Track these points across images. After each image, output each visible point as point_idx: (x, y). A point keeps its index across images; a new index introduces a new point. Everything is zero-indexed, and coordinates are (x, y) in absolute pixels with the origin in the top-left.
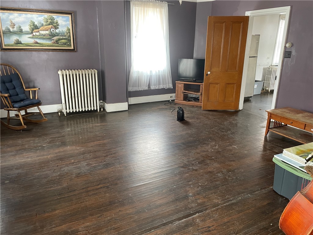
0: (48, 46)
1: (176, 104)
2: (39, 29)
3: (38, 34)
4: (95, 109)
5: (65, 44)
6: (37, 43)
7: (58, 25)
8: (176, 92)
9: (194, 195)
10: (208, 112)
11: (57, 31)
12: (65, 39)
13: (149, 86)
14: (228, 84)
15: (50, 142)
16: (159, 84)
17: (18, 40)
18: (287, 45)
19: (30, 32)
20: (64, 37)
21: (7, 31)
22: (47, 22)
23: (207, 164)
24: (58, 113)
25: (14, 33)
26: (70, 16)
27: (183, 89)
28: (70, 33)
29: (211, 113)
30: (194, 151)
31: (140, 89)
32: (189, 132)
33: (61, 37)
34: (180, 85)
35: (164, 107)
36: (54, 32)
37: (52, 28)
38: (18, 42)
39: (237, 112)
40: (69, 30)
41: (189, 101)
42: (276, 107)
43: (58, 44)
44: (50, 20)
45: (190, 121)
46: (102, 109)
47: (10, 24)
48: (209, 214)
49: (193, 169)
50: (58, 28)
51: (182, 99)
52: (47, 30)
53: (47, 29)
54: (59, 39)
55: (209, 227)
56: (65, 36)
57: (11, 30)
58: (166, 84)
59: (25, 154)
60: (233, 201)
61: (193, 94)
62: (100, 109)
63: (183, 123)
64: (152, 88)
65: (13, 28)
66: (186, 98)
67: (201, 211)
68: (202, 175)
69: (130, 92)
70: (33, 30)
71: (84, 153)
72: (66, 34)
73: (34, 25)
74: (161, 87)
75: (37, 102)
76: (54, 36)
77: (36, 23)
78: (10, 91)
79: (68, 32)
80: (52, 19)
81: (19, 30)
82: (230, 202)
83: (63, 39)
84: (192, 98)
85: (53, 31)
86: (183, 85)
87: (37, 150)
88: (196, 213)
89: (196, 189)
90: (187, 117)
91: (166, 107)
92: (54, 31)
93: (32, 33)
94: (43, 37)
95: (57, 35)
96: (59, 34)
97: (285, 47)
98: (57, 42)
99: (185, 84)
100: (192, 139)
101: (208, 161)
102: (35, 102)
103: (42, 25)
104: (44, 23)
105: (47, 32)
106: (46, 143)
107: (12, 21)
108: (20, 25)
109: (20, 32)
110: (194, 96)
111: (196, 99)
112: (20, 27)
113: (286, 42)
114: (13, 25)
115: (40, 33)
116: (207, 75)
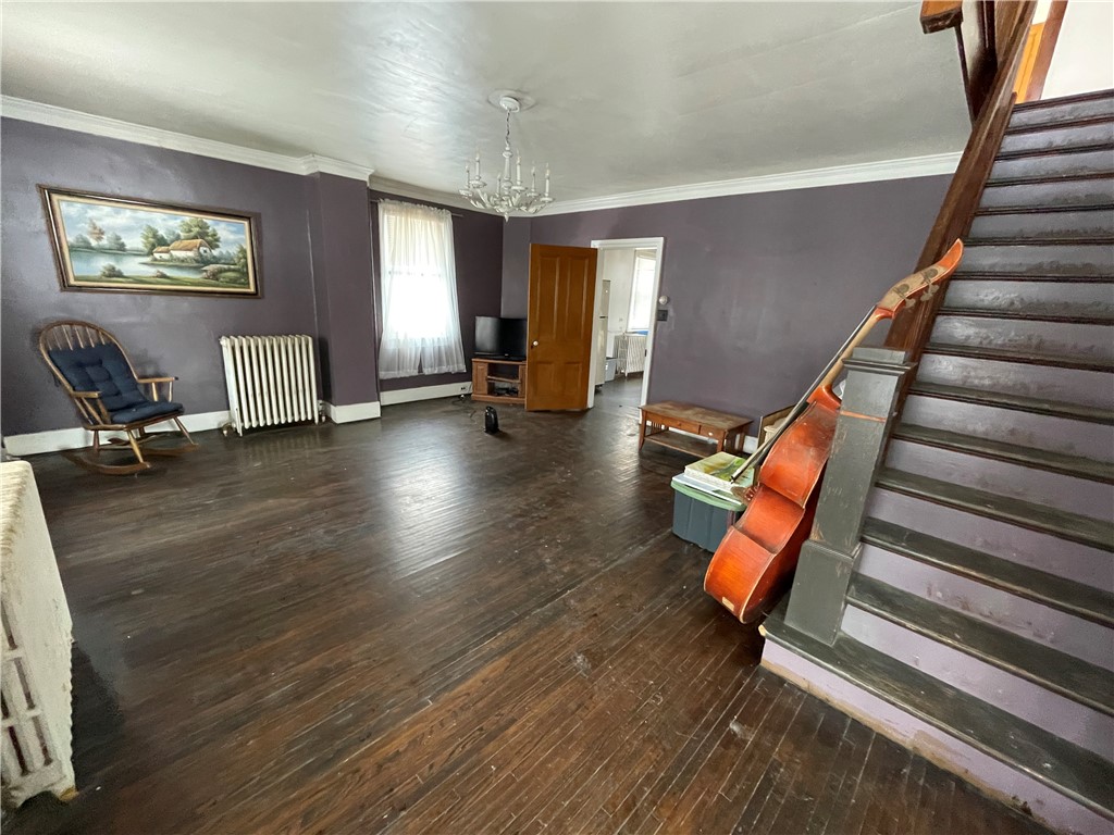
0: (193, 284)
1: (474, 402)
2: (169, 245)
3: (165, 256)
4: (310, 418)
5: (233, 281)
6: (164, 276)
7: (217, 240)
8: (474, 378)
9: (554, 561)
10: (537, 414)
11: (215, 252)
12: (234, 270)
13: (420, 369)
14: (569, 363)
15: (220, 495)
16: (440, 364)
17: (114, 268)
18: (661, 300)
19: (146, 250)
20: (232, 267)
21: (82, 244)
22: (190, 231)
23: (561, 506)
24: (220, 430)
25: (102, 251)
26: (246, 223)
27: (486, 374)
28: (246, 258)
29: (541, 415)
30: (532, 486)
31: (402, 374)
32: (514, 452)
33: (226, 266)
34: (480, 367)
35: (451, 408)
36: (208, 255)
37: (201, 245)
38: (113, 274)
39: (584, 411)
40: (243, 251)
41: (499, 395)
42: (648, 402)
43: (217, 280)
44: (197, 229)
45: (509, 431)
46: (324, 418)
47: (90, 229)
48: (587, 588)
49: (539, 516)
50: (217, 246)
51: (486, 391)
52: (190, 250)
53: (190, 247)
54: (221, 271)
55: (594, 609)
56: (235, 264)
57: (94, 243)
58: (453, 364)
59: (163, 526)
60: (618, 562)
61: (504, 383)
62: (320, 417)
63: (497, 437)
64: (427, 371)
65: (99, 239)
66: (492, 390)
67: (573, 586)
68: (559, 526)
69: (382, 381)
70: (153, 246)
71: (310, 510)
72: (236, 260)
73: (155, 235)
74: (444, 369)
75: (173, 408)
76: (207, 263)
77: (162, 233)
78: (99, 386)
79: (241, 255)
80: (203, 227)
81: (116, 246)
82: (615, 564)
83: (229, 270)
84: (503, 389)
85: (205, 251)
86: (486, 365)
87: (194, 513)
88: (567, 589)
89: (555, 551)
90: (503, 426)
91: (459, 408)
92: (208, 251)
93: (150, 253)
94: (181, 264)
95: (216, 260)
96: (220, 259)
97: (658, 302)
98: (215, 275)
99: (490, 364)
100: (522, 464)
101: (563, 501)
102: (166, 408)
103: (178, 238)
104: (182, 235)
105: (190, 254)
106: (210, 496)
107: (94, 224)
108: (118, 234)
109: (119, 250)
110: (506, 386)
111: (512, 392)
112: (118, 238)
113: (659, 297)
114: (100, 234)
115: (171, 255)
116: (532, 346)
